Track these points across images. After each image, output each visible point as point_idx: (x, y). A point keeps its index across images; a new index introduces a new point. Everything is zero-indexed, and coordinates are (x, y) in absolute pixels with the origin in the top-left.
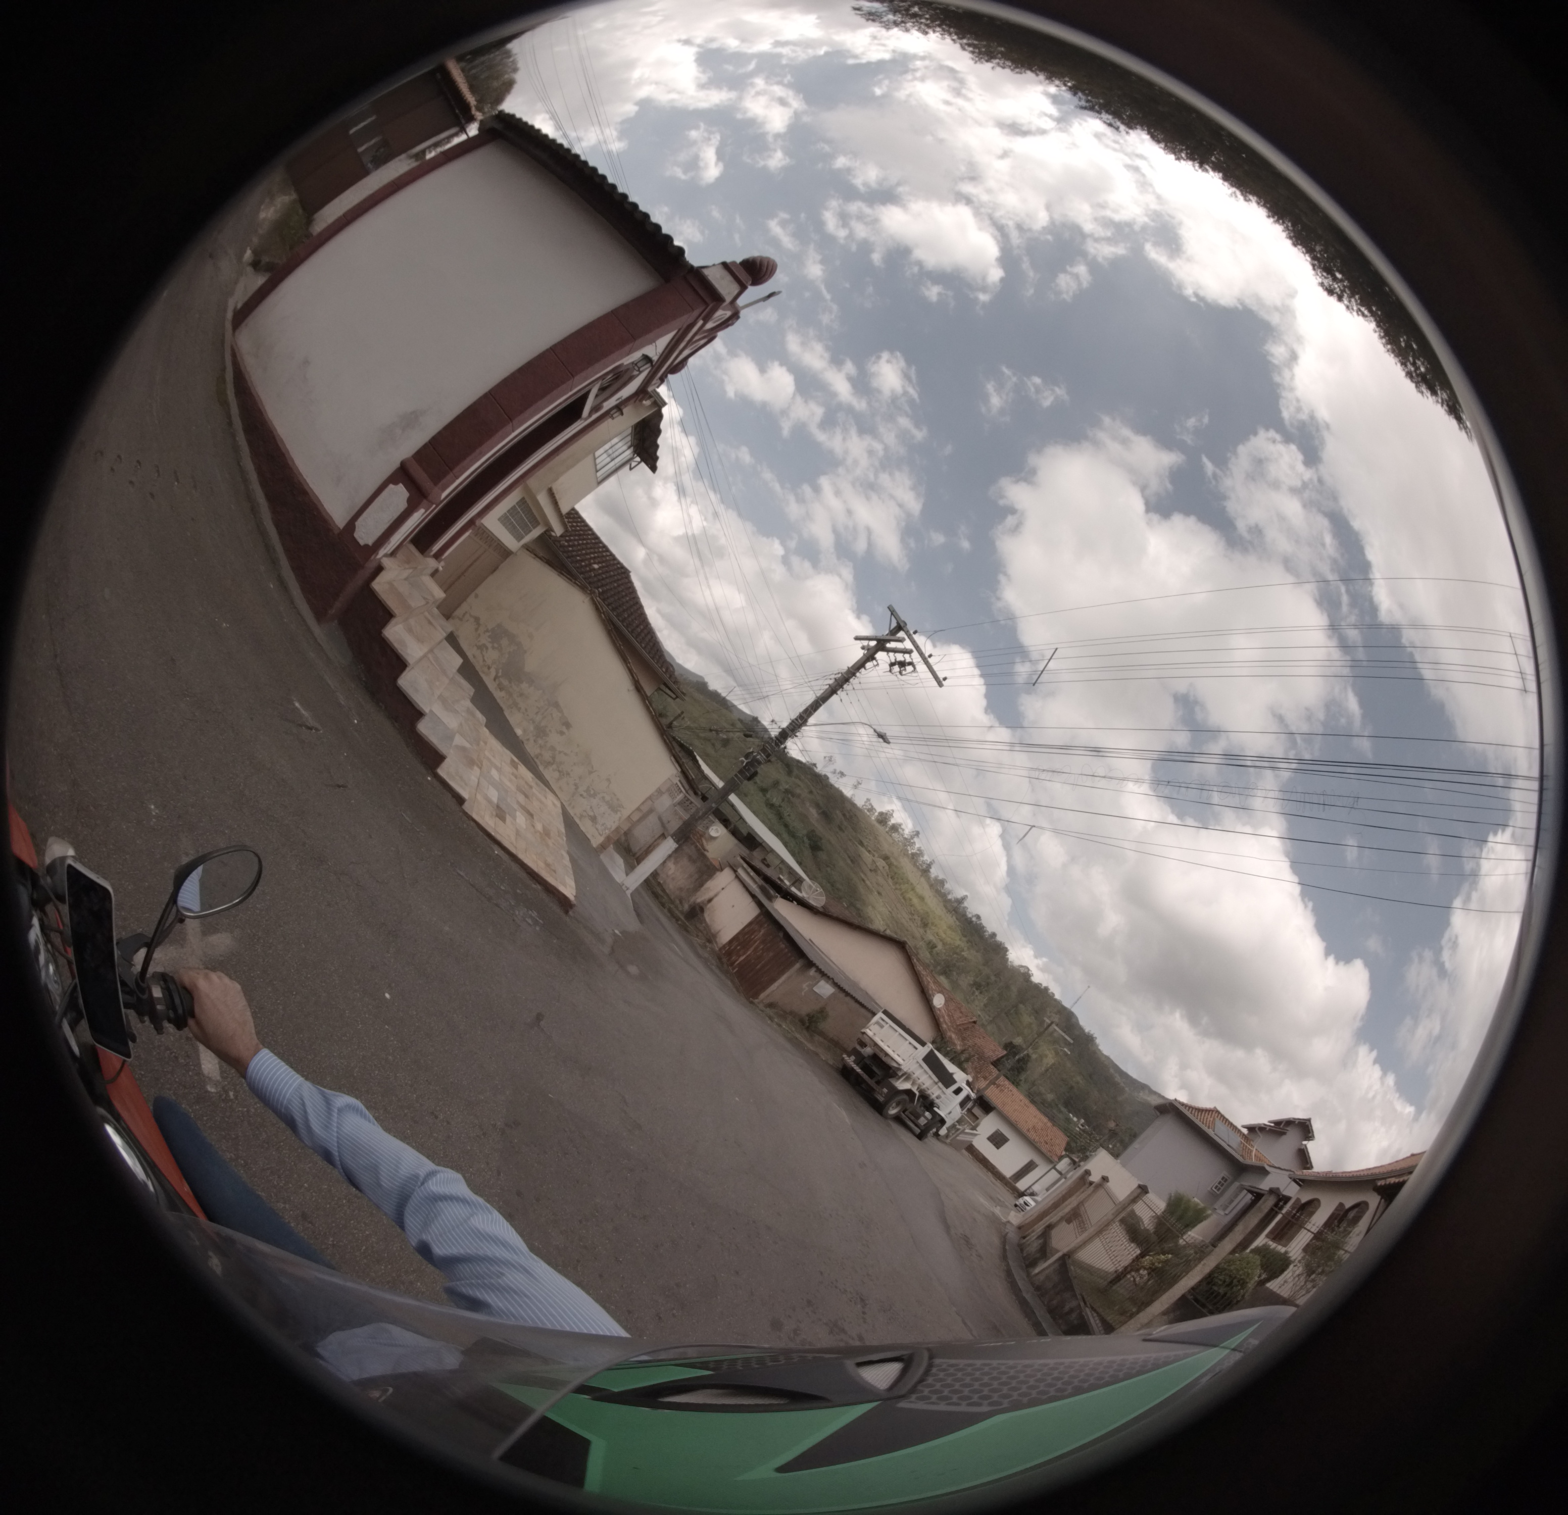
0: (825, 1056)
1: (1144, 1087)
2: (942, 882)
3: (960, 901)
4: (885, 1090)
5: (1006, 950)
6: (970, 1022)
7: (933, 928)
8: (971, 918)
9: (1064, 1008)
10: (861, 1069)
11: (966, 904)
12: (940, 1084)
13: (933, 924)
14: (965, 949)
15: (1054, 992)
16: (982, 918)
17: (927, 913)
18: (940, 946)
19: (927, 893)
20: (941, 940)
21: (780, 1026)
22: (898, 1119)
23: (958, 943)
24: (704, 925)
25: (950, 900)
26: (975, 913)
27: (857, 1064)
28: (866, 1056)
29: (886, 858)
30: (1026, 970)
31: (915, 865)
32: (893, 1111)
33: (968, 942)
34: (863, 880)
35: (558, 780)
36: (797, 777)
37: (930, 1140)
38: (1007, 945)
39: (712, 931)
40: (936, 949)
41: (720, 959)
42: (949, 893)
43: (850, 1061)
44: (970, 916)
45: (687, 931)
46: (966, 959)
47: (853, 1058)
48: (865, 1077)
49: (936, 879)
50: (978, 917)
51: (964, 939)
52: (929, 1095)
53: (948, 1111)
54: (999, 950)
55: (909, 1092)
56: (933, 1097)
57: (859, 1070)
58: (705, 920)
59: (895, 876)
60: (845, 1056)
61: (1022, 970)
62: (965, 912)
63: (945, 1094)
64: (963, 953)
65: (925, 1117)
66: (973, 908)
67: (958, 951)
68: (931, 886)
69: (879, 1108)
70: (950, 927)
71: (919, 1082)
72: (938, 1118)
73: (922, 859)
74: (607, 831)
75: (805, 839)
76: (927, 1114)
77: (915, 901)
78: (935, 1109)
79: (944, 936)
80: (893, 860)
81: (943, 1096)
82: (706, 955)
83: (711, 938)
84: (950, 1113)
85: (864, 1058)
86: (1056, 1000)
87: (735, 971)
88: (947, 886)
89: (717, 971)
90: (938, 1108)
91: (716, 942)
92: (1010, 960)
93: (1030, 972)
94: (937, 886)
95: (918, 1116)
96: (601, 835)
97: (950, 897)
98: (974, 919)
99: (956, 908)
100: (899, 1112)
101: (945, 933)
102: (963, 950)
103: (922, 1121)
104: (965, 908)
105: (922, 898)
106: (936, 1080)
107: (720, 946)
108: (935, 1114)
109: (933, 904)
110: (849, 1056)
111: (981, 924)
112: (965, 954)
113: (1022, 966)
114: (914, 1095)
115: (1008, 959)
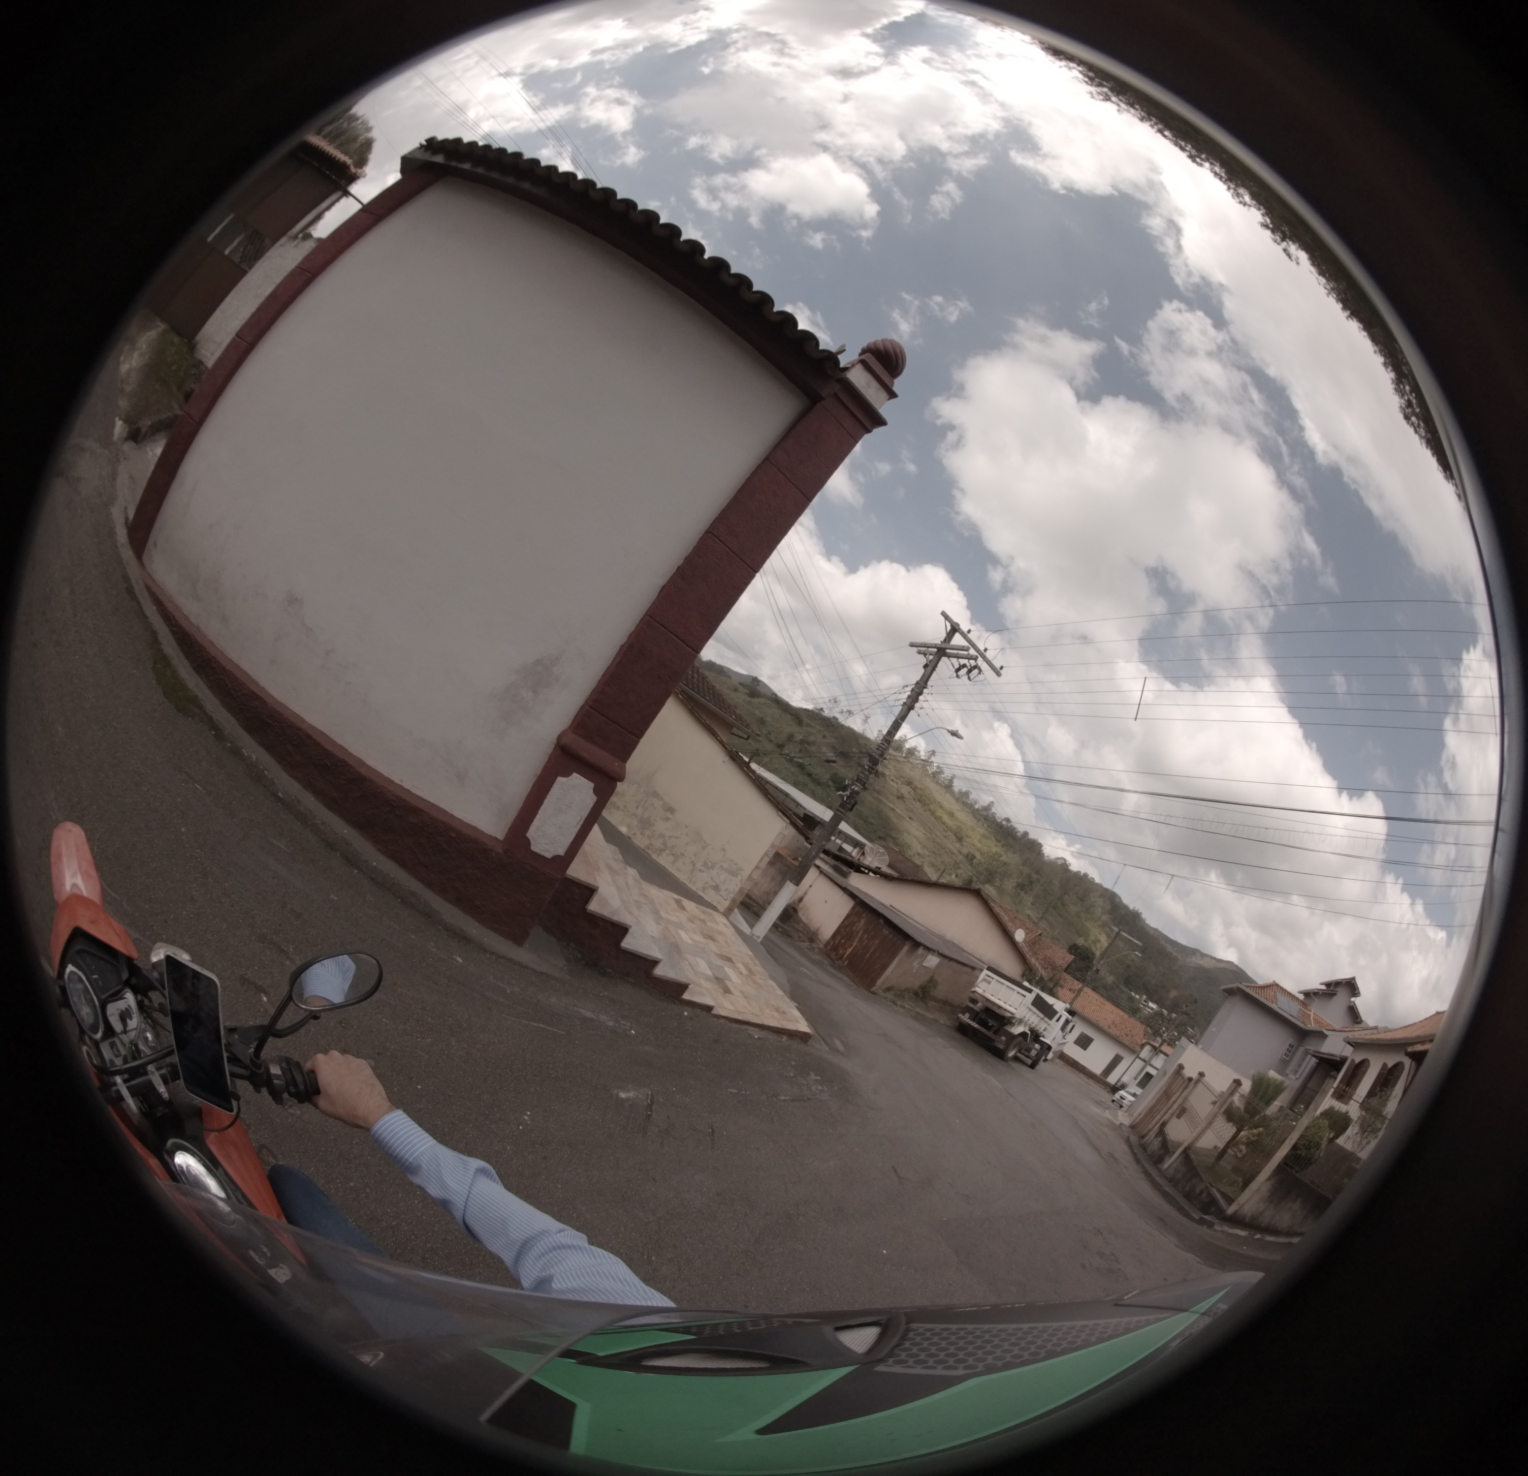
0: (943, 1019)
1: (1194, 952)
2: (967, 794)
3: (987, 808)
4: (1003, 1038)
5: (1040, 846)
6: (1037, 936)
7: (968, 840)
8: (1001, 822)
9: (1106, 890)
10: (978, 1023)
11: (994, 810)
12: (1046, 1019)
13: (967, 836)
14: (1003, 853)
15: (1094, 877)
16: (1012, 819)
17: (960, 827)
18: (978, 856)
19: (955, 807)
20: (978, 850)
21: (903, 1007)
22: (1016, 1058)
23: (995, 849)
24: (802, 925)
25: (978, 810)
26: (1004, 816)
27: (973, 1020)
28: (978, 1011)
29: (909, 783)
30: (1063, 862)
31: (937, 783)
32: (1011, 1054)
33: (1003, 846)
34: (893, 810)
35: (674, 862)
36: (808, 725)
37: (1042, 1065)
38: (1040, 841)
39: (812, 929)
40: (975, 860)
41: (829, 956)
42: (975, 803)
43: (966, 1018)
44: (999, 821)
45: (789, 936)
46: (1005, 864)
47: (967, 1015)
48: (983, 1030)
49: (960, 792)
50: (1008, 820)
51: (999, 844)
52: (1038, 1030)
53: (1052, 1038)
54: (1034, 847)
55: (1023, 1035)
56: (1041, 1030)
57: (976, 1026)
58: (801, 920)
59: (923, 799)
60: (960, 1015)
61: (1059, 862)
62: (994, 818)
63: (1049, 1025)
64: (1001, 859)
65: (1036, 1049)
66: (1001, 812)
67: (996, 857)
68: (957, 800)
69: (1000, 1055)
70: (984, 836)
71: (1030, 1022)
72: (1046, 1047)
73: (942, 776)
74: (731, 895)
75: (830, 783)
76: (1037, 1046)
77: (946, 818)
78: (1041, 1039)
79: (980, 845)
80: (916, 783)
81: (1048, 1027)
82: (817, 957)
83: (812, 937)
84: (1054, 1039)
85: (977, 1013)
86: (1097, 884)
87: (845, 964)
88: (973, 796)
89: (834, 971)
90: (1043, 1037)
91: (819, 940)
92: (1046, 855)
93: (1067, 862)
94: (963, 798)
95: (1029, 1050)
96: (726, 900)
97: (977, 807)
98: (1004, 823)
99: (985, 816)
100: (1016, 1053)
101: (980, 843)
102: (1001, 856)
103: (1033, 1053)
104: (994, 814)
105: (951, 814)
106: (1042, 1016)
107: (825, 942)
108: (1042, 1044)
109: (963, 817)
110: (964, 1014)
111: (1012, 826)
112: (1003, 858)
113: (1059, 858)
114: (1028, 1034)
115: (1043, 854)
